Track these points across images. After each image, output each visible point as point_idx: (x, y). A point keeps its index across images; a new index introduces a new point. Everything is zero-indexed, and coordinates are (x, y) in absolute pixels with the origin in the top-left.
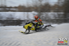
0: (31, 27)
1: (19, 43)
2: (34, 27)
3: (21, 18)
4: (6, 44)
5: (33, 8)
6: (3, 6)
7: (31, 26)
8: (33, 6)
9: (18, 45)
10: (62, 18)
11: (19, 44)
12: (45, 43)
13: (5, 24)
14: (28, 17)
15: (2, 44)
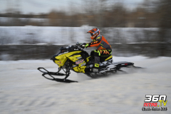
0: (74, 63)
1: (52, 100)
2: (82, 64)
3: (56, 41)
4: (21, 104)
5: (84, 16)
6: (12, 12)
7: (74, 61)
8: (84, 12)
9: (50, 106)
10: (155, 41)
11: (53, 104)
12: (114, 100)
13: (18, 56)
14: (72, 37)
15: (13, 103)
